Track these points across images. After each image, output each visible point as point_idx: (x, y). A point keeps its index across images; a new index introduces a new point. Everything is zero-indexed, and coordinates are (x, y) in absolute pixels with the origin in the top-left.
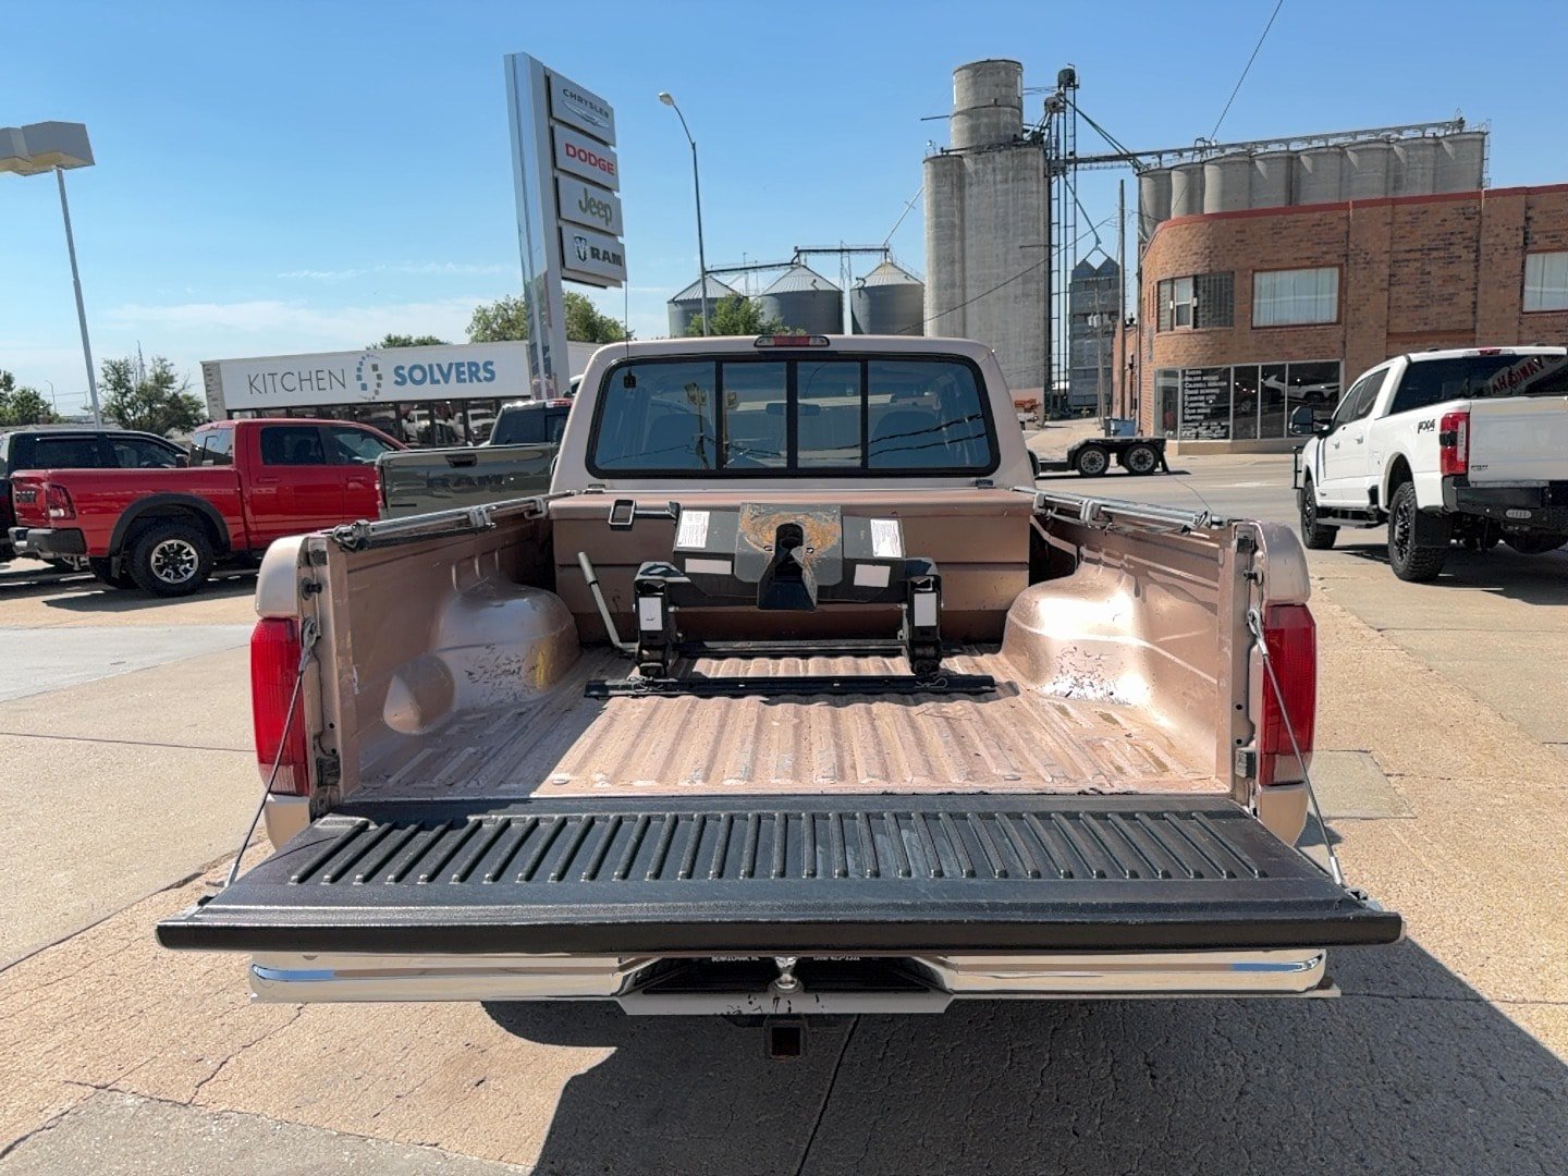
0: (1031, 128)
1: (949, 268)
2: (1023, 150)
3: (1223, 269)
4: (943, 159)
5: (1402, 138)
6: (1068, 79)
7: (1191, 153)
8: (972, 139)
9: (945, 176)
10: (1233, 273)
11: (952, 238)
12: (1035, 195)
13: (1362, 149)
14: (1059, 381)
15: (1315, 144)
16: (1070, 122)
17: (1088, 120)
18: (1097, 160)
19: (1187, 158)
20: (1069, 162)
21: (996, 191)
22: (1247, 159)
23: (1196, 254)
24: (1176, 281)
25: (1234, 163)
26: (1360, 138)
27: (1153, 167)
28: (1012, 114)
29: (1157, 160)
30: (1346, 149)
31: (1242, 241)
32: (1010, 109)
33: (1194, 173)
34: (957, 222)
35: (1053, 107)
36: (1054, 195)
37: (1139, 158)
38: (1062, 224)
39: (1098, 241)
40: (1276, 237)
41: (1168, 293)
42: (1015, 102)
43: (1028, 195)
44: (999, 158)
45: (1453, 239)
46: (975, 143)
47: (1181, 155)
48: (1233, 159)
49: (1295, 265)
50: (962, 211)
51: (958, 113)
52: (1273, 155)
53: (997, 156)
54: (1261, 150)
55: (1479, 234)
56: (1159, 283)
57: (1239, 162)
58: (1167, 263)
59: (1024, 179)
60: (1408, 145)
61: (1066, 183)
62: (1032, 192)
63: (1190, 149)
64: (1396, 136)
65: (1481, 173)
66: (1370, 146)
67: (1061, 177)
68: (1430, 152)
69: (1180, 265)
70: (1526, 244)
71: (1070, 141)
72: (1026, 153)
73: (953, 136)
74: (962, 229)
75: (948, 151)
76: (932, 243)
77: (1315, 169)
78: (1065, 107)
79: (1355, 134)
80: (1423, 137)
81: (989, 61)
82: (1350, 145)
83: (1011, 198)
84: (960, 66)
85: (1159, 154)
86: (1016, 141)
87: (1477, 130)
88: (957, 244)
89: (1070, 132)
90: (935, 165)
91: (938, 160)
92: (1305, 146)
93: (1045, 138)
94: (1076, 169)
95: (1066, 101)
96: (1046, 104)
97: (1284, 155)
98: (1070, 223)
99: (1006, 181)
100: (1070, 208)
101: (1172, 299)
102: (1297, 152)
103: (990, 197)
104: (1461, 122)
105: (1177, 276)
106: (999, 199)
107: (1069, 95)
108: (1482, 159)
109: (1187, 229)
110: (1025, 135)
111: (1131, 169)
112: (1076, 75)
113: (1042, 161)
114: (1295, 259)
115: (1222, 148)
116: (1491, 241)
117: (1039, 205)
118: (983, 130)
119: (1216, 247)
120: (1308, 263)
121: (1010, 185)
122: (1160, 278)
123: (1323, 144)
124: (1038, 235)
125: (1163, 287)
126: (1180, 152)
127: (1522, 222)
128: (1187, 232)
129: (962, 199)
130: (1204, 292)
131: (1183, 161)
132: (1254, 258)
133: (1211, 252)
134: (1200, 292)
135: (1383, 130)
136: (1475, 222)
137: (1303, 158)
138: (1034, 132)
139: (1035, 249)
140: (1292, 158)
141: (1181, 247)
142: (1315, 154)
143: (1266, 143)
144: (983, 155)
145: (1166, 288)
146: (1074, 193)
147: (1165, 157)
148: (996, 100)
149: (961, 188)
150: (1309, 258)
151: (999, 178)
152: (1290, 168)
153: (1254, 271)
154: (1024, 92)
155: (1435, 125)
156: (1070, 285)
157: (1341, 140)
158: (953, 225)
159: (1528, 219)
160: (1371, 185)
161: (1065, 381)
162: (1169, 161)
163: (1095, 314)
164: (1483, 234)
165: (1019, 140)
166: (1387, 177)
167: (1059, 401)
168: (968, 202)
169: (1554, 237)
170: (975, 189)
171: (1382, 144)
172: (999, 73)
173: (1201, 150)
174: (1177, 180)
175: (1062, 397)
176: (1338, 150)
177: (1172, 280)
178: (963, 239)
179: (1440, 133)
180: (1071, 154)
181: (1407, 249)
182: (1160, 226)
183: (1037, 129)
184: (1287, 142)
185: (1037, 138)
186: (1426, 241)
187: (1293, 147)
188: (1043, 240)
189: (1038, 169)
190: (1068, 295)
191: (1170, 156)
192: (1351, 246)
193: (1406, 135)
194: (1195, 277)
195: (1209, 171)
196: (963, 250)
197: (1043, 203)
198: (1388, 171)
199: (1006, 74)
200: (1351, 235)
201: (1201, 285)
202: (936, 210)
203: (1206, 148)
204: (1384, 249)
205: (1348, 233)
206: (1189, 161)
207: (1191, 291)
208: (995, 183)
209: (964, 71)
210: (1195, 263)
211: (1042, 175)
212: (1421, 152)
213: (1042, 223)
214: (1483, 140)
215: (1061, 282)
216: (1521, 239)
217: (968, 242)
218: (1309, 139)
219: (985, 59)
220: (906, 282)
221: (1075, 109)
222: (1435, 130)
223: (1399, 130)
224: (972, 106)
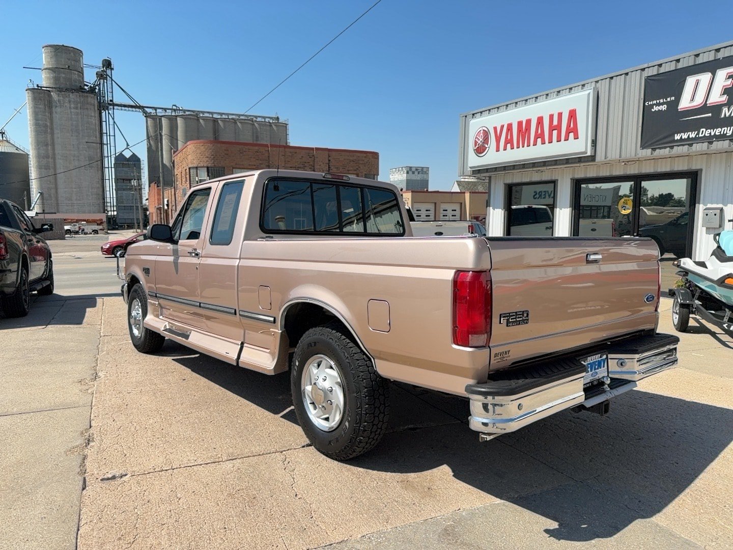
0: (90, 85)
1: (45, 148)
2: (86, 94)
3: (220, 165)
4: (39, 91)
5: (257, 120)
6: (108, 64)
7: (170, 111)
8: (56, 84)
9: (41, 100)
10: (224, 168)
11: (46, 132)
12: (93, 118)
13: (243, 122)
14: (111, 211)
15: (224, 116)
16: (109, 86)
17: (118, 86)
18: (125, 106)
19: (169, 113)
20: (110, 105)
21: (71, 112)
22: (196, 118)
23: (207, 157)
24: (199, 168)
25: (190, 118)
26: (242, 117)
27: (153, 114)
28: (78, 75)
29: (155, 111)
30: (237, 121)
31: (227, 154)
32: (77, 73)
33: (172, 120)
34: (48, 124)
35: (101, 76)
36: (104, 119)
37: (146, 109)
38: (108, 134)
39: (128, 145)
40: (241, 155)
41: (195, 173)
42: (80, 71)
43: (89, 117)
44: (73, 96)
45: (306, 165)
46: (58, 86)
47: (166, 111)
48: (189, 117)
49: (249, 167)
50: (51, 119)
51: (46, 69)
52: (207, 118)
53: (71, 95)
54: (201, 115)
55: (314, 163)
56: (190, 168)
57: (193, 119)
58: (194, 160)
59: (87, 109)
60: (260, 123)
61: (109, 113)
62: (92, 116)
63: (170, 109)
64: (255, 119)
65: (286, 139)
66: (246, 121)
67: (107, 111)
68: (268, 128)
69: (200, 161)
70: (329, 170)
71: (110, 95)
72: (87, 96)
73: (44, 80)
74: (52, 129)
75: (41, 87)
76: (33, 133)
77: (225, 127)
78: (106, 77)
79: (239, 115)
80: (265, 121)
81: (63, 45)
82: (238, 119)
83: (80, 117)
84: (46, 44)
85: (155, 109)
86: (81, 89)
87: (284, 122)
88: (49, 136)
89: (110, 90)
90: (34, 93)
91: (35, 90)
92: (219, 117)
93: (97, 90)
94: (114, 109)
95: (107, 75)
96: (97, 74)
97: (212, 119)
98: (112, 134)
99: (77, 108)
100: (111, 127)
101: (197, 176)
102: (217, 118)
103: (68, 115)
104: (278, 119)
105: (199, 165)
106: (73, 116)
107: (109, 72)
108: (287, 135)
109: (202, 146)
110: (86, 87)
111: (142, 113)
112: (112, 63)
113: (96, 102)
114: (250, 165)
115: (184, 111)
116: (318, 167)
117: (96, 123)
118: (62, 80)
119: (216, 155)
120: (254, 167)
121: (79, 111)
122: (190, 166)
123: (227, 117)
124: (96, 137)
125: (192, 171)
126: (165, 109)
127: (328, 162)
128: (203, 147)
129: (51, 113)
130: (212, 174)
131: (167, 114)
132: (233, 162)
133: (214, 157)
134: (210, 174)
135: (250, 116)
136: (312, 159)
137: (219, 122)
138: (91, 87)
139: (94, 144)
140: (215, 121)
141: (200, 153)
142: (224, 120)
143: (203, 112)
144: (63, 93)
145: (193, 172)
146: (113, 119)
147: (158, 110)
148: (69, 67)
149: (50, 107)
150: (255, 165)
151: (72, 106)
152: (214, 125)
153: (233, 168)
154: (84, 66)
155: (269, 118)
156: (114, 164)
157: (234, 117)
158: (46, 126)
159: (329, 160)
160: (247, 137)
161: (114, 211)
162: (160, 113)
163: (135, 180)
164: (316, 164)
165: (82, 89)
166: (253, 136)
167: (112, 220)
168: (54, 115)
169: (337, 168)
170: (58, 110)
171: (250, 121)
172: (70, 53)
173: (175, 110)
174: (164, 122)
175: (113, 219)
176: (233, 121)
177: (197, 168)
178: (52, 134)
179: (271, 121)
180: (111, 101)
181: (291, 166)
182: (188, 143)
183: (92, 86)
184: (212, 113)
185: (92, 90)
186: (296, 164)
187: (215, 116)
188: (98, 140)
189: (94, 105)
190: (113, 169)
191: (160, 110)
192: (271, 163)
193: (259, 119)
194: (208, 168)
195: (179, 120)
196: (53, 139)
197: (98, 123)
198: (253, 133)
199: (74, 55)
200: (270, 158)
201: (210, 171)
202: (35, 117)
203: (177, 110)
204: (283, 165)
205: (269, 157)
206: (170, 114)
207: (206, 173)
208: (70, 108)
209: (49, 48)
210: (207, 161)
211: (96, 109)
212: (265, 128)
213: (98, 132)
214: (286, 127)
215: (110, 162)
216: (328, 167)
217: (56, 136)
218: (222, 114)
219: (61, 45)
220: (17, 152)
221: (112, 80)
222: (269, 119)
223: (256, 117)
224: (55, 66)
